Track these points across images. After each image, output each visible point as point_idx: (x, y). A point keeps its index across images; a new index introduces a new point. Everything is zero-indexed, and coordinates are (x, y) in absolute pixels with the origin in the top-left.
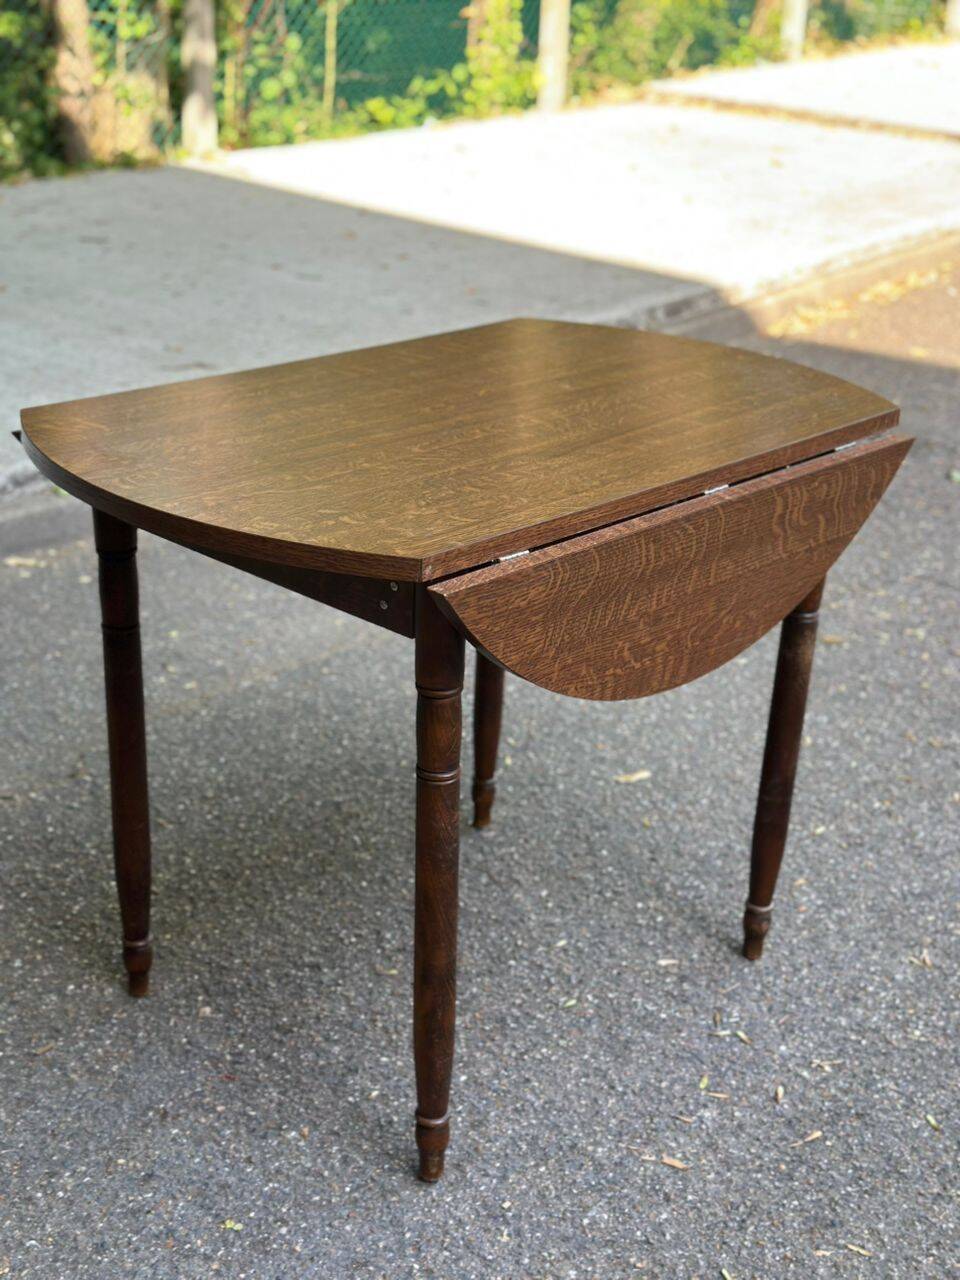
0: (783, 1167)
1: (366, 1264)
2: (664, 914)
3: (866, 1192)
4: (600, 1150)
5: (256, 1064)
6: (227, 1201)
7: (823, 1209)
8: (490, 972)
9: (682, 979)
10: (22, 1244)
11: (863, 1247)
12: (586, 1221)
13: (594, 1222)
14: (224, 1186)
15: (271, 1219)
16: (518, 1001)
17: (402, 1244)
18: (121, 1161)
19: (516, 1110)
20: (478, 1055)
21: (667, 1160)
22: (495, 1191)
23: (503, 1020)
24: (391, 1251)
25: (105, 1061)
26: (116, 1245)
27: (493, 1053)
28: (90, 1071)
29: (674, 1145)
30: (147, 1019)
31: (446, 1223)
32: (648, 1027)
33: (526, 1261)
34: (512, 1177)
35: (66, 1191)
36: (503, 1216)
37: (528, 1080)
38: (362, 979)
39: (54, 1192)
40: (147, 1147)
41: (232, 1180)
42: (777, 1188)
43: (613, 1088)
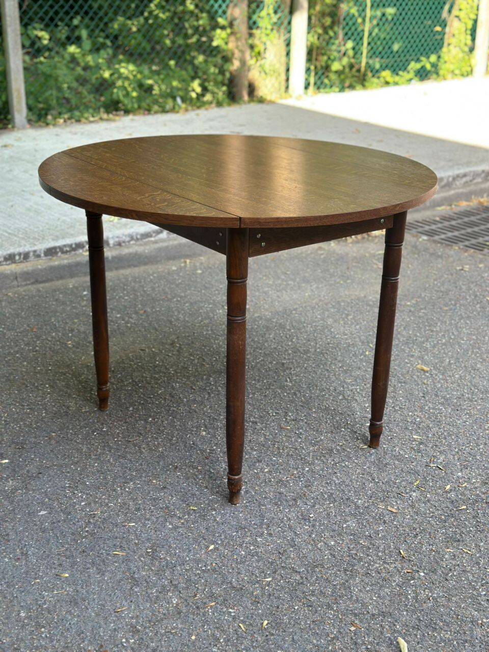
0: (443, 517)
1: (244, 528)
2: (421, 418)
3: (479, 531)
4: (360, 501)
5: (219, 454)
6: (193, 500)
7: (456, 535)
8: (332, 432)
9: (421, 443)
10: (107, 504)
11: (470, 551)
12: (345, 526)
13: (348, 526)
14: (193, 495)
15: (210, 508)
16: (341, 444)
17: (262, 524)
18: (154, 481)
19: (327, 483)
20: (316, 461)
21: (389, 508)
22: (308, 510)
23: (332, 450)
24: (256, 525)
25: (157, 446)
26: (144, 509)
27: (323, 462)
28: (151, 449)
29: (394, 504)
30: (178, 434)
31: (283, 519)
32: (398, 460)
33: (314, 536)
34: (317, 506)
35: (129, 489)
36: (309, 519)
37: (336, 473)
38: (274, 429)
39: (125, 488)
40: (166, 478)
41: (197, 493)
42: (437, 524)
43: (374, 480)
